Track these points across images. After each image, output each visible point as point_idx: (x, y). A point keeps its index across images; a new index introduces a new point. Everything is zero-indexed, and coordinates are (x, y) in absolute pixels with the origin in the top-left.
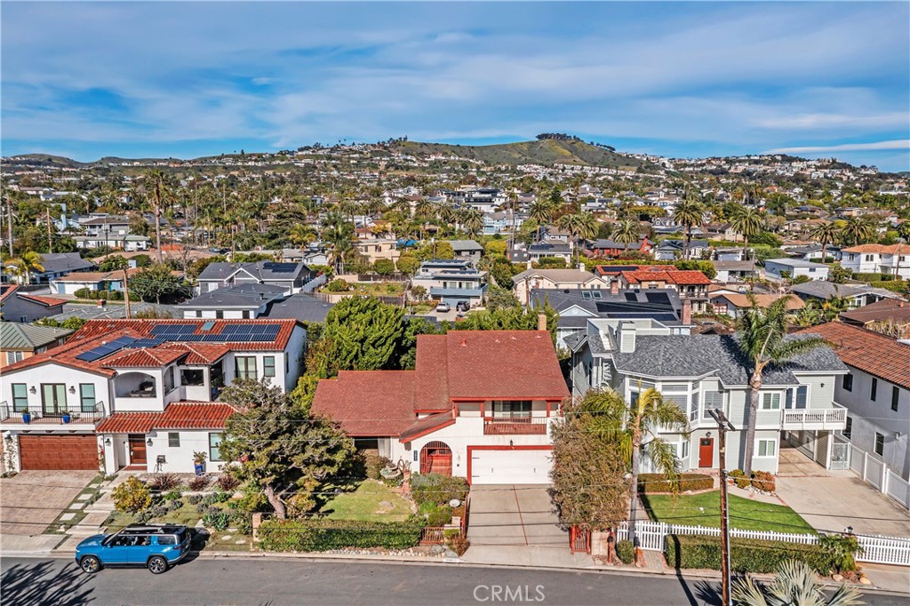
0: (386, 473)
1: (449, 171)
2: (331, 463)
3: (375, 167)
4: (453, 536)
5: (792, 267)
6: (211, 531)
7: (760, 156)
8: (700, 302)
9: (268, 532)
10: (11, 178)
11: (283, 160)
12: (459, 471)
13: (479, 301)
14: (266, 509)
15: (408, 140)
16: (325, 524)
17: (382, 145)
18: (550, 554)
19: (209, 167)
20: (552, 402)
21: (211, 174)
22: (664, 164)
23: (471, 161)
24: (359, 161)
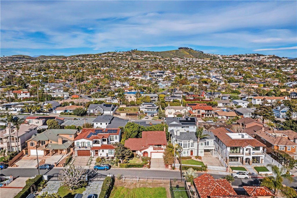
0: (137, 156)
1: (150, 60)
2: (129, 155)
3: (127, 59)
4: (148, 166)
5: (238, 103)
6: (111, 165)
7: (250, 54)
8: (211, 114)
9: (121, 165)
10: (14, 64)
11: (98, 57)
12: (149, 156)
13: (156, 114)
14: (120, 162)
15: (137, 50)
16: (129, 164)
17: (129, 52)
18: (163, 168)
19: (75, 60)
20: (164, 145)
21: (76, 62)
22: (219, 57)
23: (157, 57)
24: (122, 57)
